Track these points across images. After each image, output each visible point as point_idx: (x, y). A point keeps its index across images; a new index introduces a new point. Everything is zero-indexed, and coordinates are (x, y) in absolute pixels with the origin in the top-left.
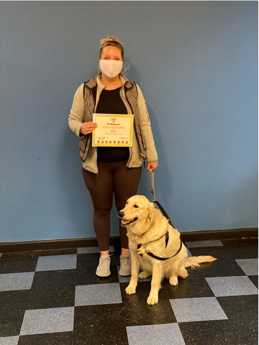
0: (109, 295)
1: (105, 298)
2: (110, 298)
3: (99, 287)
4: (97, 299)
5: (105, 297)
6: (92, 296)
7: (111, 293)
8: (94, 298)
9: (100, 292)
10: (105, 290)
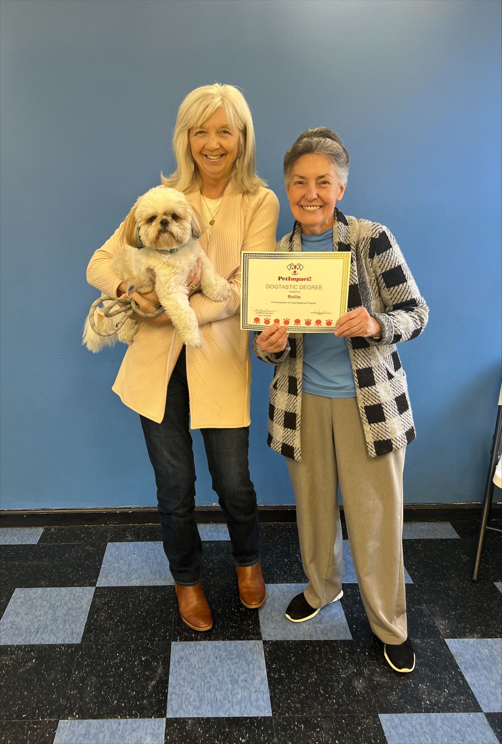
0: (242, 681)
1: (234, 692)
2: (243, 693)
3: (221, 653)
4: (215, 695)
5: (234, 689)
6: (206, 681)
7: (246, 675)
8: (209, 689)
9: (223, 671)
10: (233, 664)
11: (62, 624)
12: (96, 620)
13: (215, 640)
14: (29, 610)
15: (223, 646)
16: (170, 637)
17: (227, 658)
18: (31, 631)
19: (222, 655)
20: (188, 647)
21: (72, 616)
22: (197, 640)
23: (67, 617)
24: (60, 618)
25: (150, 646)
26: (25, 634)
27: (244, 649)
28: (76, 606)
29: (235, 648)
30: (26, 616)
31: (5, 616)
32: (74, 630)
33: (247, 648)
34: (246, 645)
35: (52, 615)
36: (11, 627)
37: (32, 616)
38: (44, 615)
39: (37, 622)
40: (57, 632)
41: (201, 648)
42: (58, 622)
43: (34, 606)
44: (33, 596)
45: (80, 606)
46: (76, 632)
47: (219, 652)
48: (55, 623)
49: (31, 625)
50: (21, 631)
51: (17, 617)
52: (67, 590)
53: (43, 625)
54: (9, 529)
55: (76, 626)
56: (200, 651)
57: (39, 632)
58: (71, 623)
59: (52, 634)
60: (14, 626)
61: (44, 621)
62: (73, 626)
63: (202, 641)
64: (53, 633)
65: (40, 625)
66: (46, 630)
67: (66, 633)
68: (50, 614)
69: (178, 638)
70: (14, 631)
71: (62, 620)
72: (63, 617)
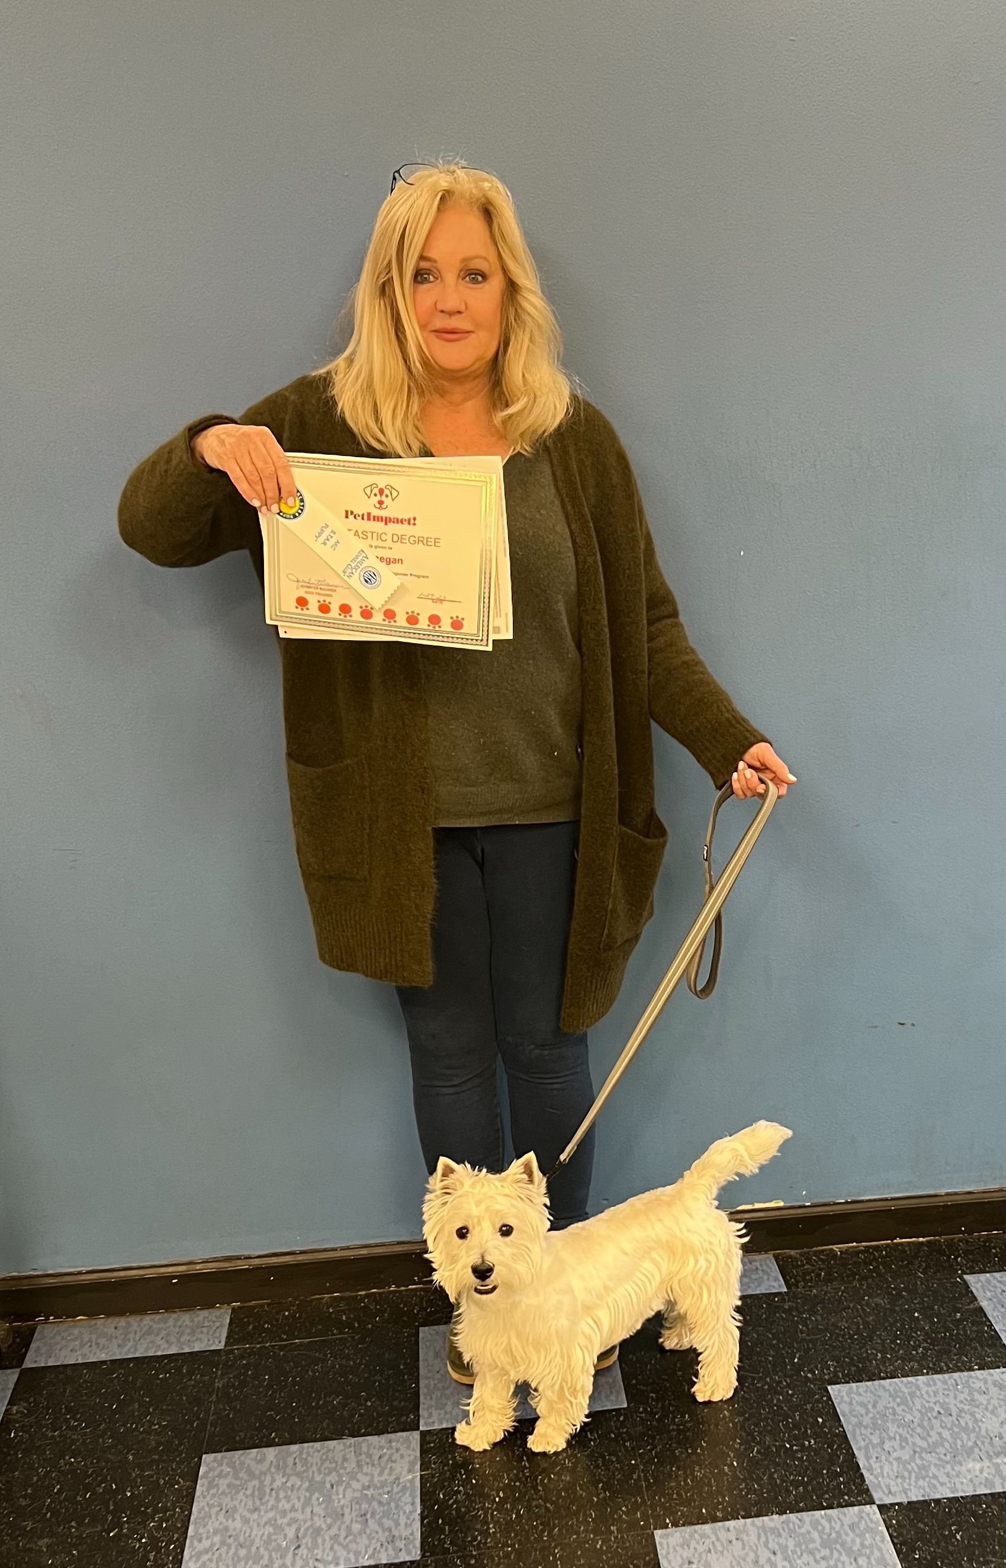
11: (357, 1522)
12: (445, 1506)
13: (758, 1515)
14: (258, 1503)
15: (784, 1525)
16: (647, 1521)
17: (801, 1550)
18: (279, 1546)
19: (787, 1546)
20: (696, 1536)
21: (380, 1503)
22: (715, 1520)
23: (365, 1506)
24: (347, 1511)
25: (601, 1547)
26: (266, 1557)
27: (837, 1527)
28: (382, 1479)
29: (815, 1528)
30: (255, 1516)
31: (196, 1519)
32: (397, 1534)
33: (842, 1525)
34: (839, 1519)
35: (323, 1506)
36: (223, 1543)
37: (271, 1514)
38: (303, 1508)
39: (289, 1525)
40: (351, 1542)
41: (732, 1536)
42: (347, 1518)
43: (268, 1491)
44: (257, 1469)
45: (393, 1477)
46: (400, 1537)
47: (776, 1540)
48: (339, 1523)
49: (275, 1534)
50: (254, 1549)
51: (230, 1520)
52: (344, 1444)
53: (307, 1529)
54: (134, 1321)
55: (397, 1524)
56: (730, 1542)
57: (302, 1547)
58: (381, 1518)
59: (336, 1547)
60: (231, 1540)
61: (305, 1521)
62: (387, 1523)
63: (729, 1520)
64: (340, 1544)
65: (298, 1530)
66: (320, 1540)
67: (374, 1541)
68: (319, 1504)
69: (668, 1521)
70: (233, 1550)
71: (354, 1514)
72: (356, 1507)
